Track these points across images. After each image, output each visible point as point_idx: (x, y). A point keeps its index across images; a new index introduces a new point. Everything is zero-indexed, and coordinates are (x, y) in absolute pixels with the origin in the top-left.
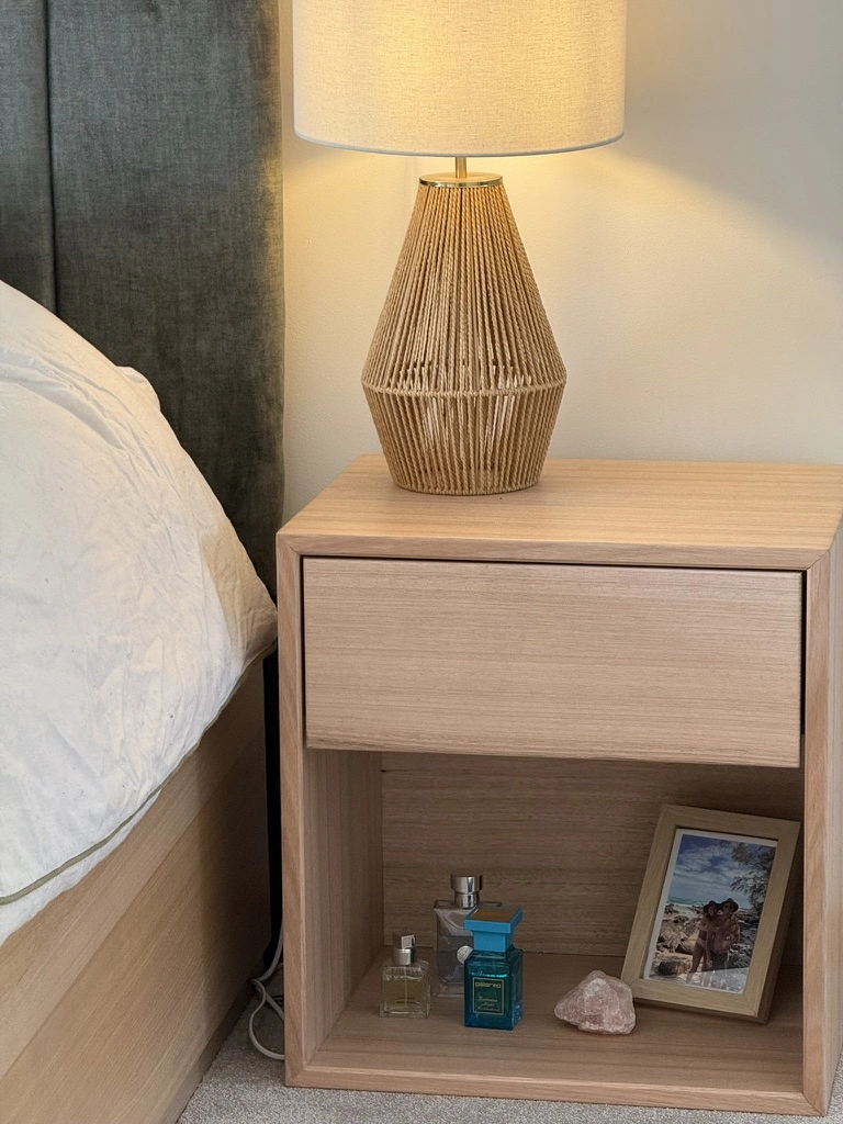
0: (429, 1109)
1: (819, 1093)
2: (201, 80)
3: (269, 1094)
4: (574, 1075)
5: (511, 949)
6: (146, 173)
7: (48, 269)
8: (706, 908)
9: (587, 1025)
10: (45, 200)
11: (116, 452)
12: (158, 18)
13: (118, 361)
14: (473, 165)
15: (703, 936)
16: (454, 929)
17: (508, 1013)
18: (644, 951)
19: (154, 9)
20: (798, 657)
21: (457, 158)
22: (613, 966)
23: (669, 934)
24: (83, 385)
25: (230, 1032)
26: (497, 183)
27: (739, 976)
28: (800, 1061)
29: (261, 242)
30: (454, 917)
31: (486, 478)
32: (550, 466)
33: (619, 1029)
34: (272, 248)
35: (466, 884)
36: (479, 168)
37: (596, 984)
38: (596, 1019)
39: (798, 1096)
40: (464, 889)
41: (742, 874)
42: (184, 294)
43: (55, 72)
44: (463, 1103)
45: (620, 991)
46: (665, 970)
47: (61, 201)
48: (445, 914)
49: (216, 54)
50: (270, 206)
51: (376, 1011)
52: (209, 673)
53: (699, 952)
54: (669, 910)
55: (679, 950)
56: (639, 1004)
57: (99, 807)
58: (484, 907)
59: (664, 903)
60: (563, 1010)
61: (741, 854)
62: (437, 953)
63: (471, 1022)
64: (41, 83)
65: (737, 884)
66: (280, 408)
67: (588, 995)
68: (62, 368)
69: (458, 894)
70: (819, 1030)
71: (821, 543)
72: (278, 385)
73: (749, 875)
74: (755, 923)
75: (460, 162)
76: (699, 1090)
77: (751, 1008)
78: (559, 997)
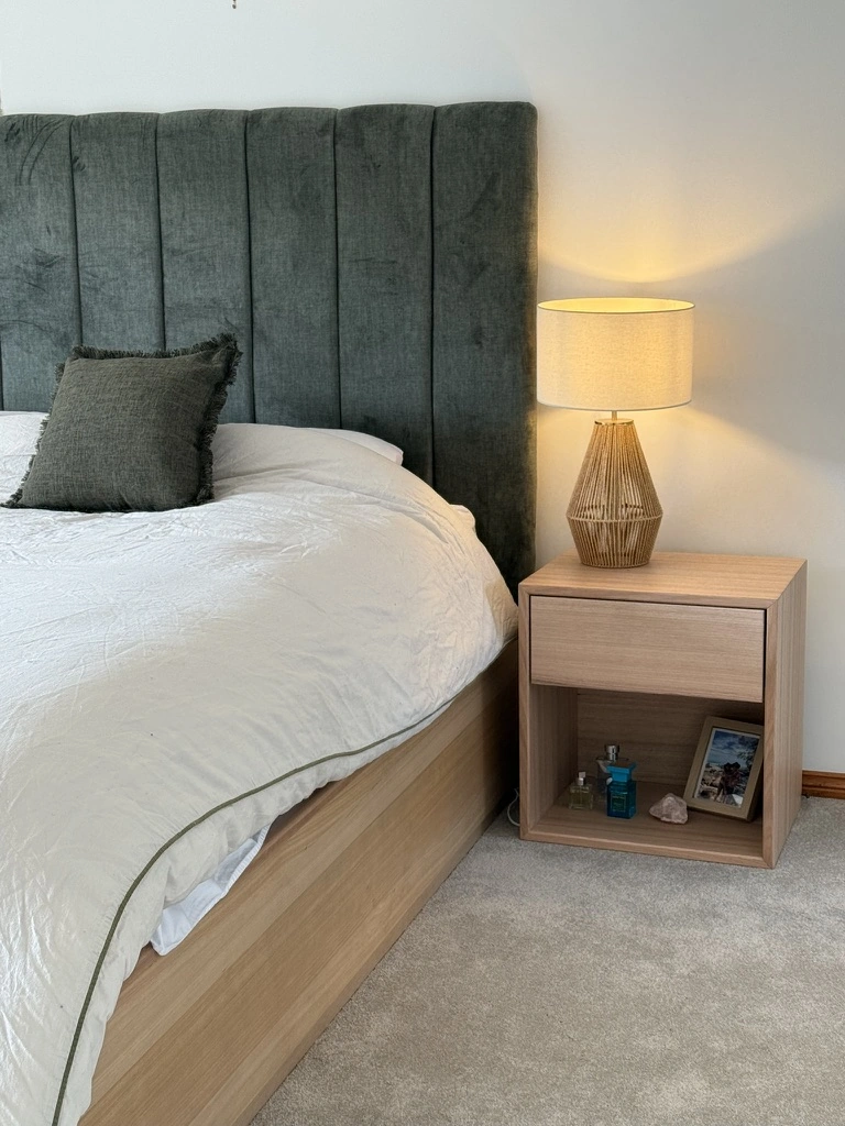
0: (584, 854)
1: (770, 858)
2: (500, 375)
3: (513, 843)
4: (655, 842)
5: (630, 781)
6: (475, 417)
7: (430, 460)
8: (725, 766)
9: (664, 819)
10: (429, 430)
11: (444, 545)
12: (481, 347)
13: (451, 501)
14: (620, 415)
15: (723, 779)
16: (605, 770)
17: (627, 811)
18: (695, 785)
19: (479, 343)
20: (762, 650)
21: (613, 411)
22: (679, 791)
23: (707, 777)
24: (432, 514)
25: (498, 814)
26: (631, 423)
27: (739, 799)
28: (761, 841)
29: (526, 449)
30: (605, 765)
31: (627, 561)
32: (654, 554)
33: (680, 821)
34: (531, 452)
35: (611, 749)
36: (623, 416)
37: (669, 800)
38: (668, 816)
39: (760, 859)
40: (611, 751)
41: (742, 751)
42: (490, 472)
43: (435, 371)
44: (601, 852)
45: (681, 804)
46: (704, 794)
47: (436, 430)
48: (601, 762)
49: (507, 363)
50: (530, 433)
51: (567, 806)
52: (482, 648)
53: (721, 787)
54: (708, 766)
55: (712, 785)
56: (689, 809)
57: (410, 710)
58: (620, 761)
59: (705, 763)
60: (653, 811)
61: (743, 741)
62: (597, 780)
63: (610, 814)
64: (429, 376)
65: (740, 755)
66: (534, 525)
67: (665, 804)
68: (423, 506)
69: (608, 754)
70: (770, 828)
71: (774, 596)
72: (533, 515)
73: (745, 751)
74: (748, 774)
75: (614, 413)
76: (712, 853)
77: (744, 815)
78: (653, 803)
